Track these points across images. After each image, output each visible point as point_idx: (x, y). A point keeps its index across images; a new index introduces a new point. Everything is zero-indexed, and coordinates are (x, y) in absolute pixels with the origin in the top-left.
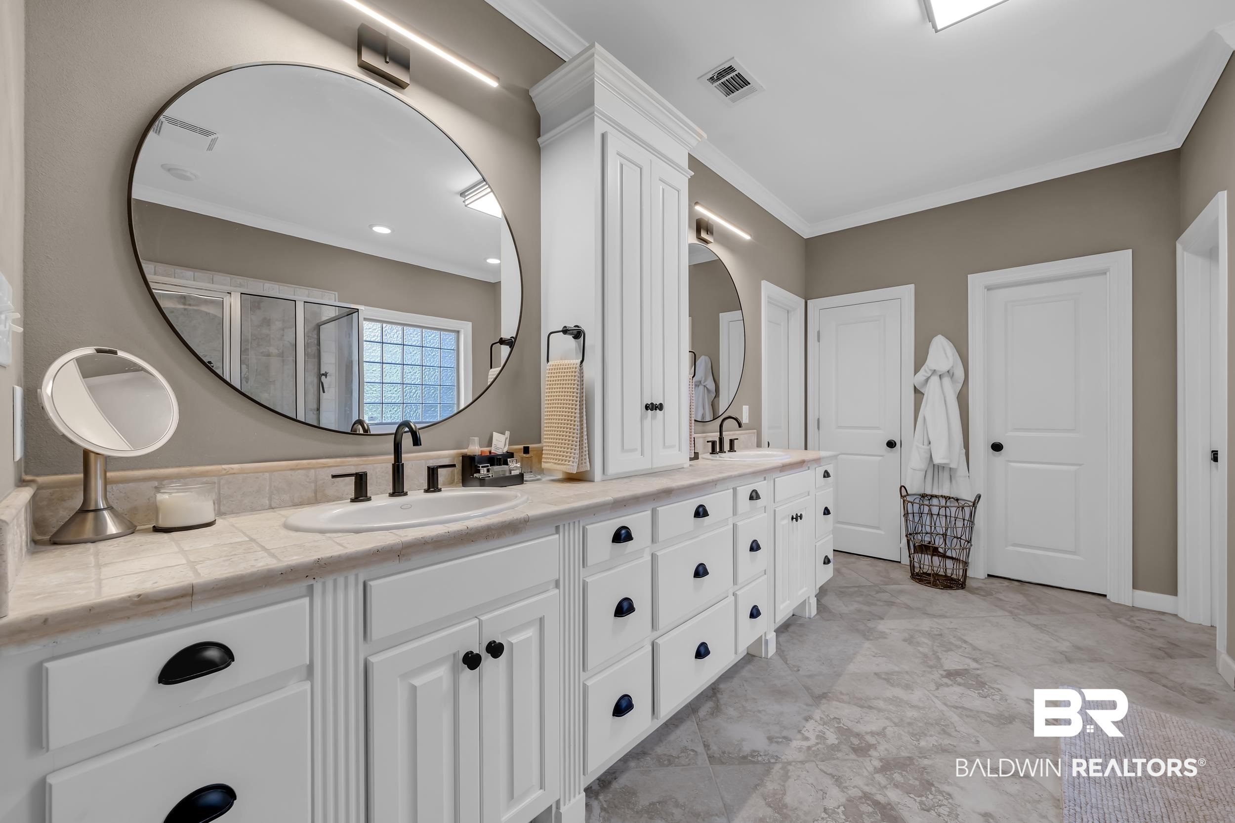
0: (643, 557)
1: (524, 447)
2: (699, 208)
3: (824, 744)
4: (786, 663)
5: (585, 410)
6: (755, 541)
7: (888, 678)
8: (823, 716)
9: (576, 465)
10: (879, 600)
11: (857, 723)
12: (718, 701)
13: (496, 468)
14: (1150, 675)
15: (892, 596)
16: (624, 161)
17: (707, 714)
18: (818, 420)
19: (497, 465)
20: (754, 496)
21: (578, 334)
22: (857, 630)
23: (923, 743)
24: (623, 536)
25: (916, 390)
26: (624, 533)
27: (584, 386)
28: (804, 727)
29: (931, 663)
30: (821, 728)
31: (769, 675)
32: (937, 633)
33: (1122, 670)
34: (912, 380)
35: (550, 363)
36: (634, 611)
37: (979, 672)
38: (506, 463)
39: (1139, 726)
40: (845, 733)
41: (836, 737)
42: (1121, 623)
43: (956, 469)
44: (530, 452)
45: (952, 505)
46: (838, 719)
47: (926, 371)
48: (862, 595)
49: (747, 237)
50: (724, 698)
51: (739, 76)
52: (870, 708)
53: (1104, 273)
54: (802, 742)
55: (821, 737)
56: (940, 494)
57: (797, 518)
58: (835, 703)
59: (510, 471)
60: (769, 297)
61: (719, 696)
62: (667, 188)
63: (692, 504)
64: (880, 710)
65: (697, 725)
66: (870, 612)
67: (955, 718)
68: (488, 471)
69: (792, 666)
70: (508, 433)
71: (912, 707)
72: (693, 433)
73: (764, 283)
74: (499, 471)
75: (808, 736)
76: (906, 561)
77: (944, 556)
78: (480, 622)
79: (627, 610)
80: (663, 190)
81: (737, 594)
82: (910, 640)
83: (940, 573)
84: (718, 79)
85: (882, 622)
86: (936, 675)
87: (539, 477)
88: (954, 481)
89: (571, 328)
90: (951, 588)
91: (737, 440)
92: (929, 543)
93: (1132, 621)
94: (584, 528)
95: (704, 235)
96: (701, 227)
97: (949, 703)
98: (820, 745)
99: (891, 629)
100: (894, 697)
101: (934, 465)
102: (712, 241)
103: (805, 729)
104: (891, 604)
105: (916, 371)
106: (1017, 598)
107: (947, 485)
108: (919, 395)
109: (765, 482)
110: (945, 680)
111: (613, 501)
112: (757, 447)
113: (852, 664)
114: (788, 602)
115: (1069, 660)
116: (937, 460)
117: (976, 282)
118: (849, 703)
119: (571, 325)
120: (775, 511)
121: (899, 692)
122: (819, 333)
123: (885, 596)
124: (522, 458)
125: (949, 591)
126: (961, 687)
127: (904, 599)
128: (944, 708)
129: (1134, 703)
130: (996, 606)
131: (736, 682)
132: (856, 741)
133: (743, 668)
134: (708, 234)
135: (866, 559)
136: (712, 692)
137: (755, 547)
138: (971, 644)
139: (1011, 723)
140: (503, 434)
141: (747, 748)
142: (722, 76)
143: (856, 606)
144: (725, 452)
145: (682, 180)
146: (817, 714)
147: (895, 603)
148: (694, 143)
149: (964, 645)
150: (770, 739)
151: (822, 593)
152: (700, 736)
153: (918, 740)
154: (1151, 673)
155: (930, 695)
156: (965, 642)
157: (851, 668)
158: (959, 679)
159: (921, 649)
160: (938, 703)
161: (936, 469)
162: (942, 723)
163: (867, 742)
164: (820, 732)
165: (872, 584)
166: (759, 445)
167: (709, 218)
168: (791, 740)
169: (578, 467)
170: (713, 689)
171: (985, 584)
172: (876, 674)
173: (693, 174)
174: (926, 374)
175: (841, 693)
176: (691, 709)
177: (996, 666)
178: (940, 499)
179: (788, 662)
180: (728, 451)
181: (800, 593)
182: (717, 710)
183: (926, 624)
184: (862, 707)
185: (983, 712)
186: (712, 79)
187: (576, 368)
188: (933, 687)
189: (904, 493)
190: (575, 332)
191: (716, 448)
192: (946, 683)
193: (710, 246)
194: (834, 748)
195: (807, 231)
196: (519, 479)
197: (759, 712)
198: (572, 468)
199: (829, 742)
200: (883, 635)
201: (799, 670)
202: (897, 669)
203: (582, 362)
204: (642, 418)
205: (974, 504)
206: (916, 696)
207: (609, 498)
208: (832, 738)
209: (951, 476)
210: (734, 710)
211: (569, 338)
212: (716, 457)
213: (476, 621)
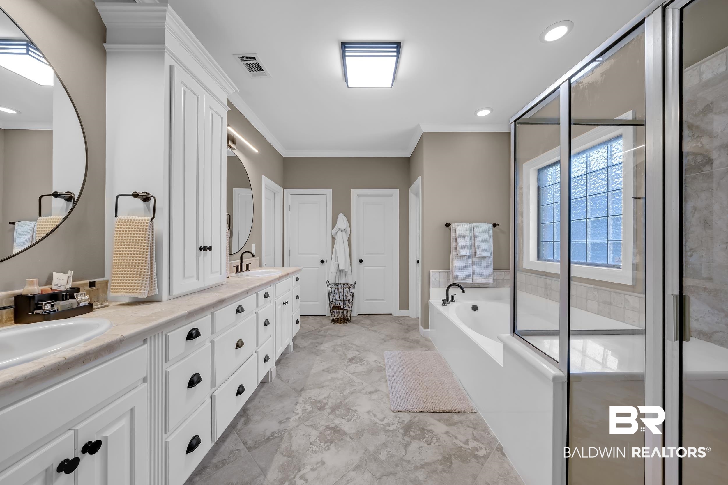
0: (205, 345)
1: (90, 282)
2: (230, 128)
3: (306, 412)
4: (282, 380)
5: (154, 252)
6: (267, 320)
7: (327, 371)
8: (303, 400)
9: (146, 292)
10: (320, 336)
11: (318, 396)
12: (248, 415)
13: (61, 303)
14: (405, 339)
15: (325, 332)
16: (186, 89)
17: (242, 426)
18: (289, 250)
19: (63, 300)
20: (266, 296)
21: (146, 198)
22: (313, 353)
23: (345, 393)
24: (194, 335)
25: (332, 237)
26: (195, 332)
27: (154, 236)
28: (296, 408)
29: (343, 358)
30: (303, 405)
31: (274, 390)
32: (343, 344)
33: (399, 340)
34: (330, 232)
35: (118, 218)
36: (202, 380)
37: (359, 355)
38: (72, 297)
39: (405, 358)
40: (314, 403)
41: (310, 407)
42: (397, 323)
43: (347, 271)
44: (96, 285)
45: (346, 287)
46: (310, 398)
47: (336, 229)
48: (312, 335)
49: (256, 151)
50: (250, 413)
51: (258, 64)
52: (323, 387)
53: (391, 196)
54: (296, 417)
55: (304, 410)
56: (341, 283)
57: (285, 303)
58: (308, 391)
59: (78, 304)
60: (265, 185)
61: (248, 412)
62: (214, 114)
63: (234, 307)
64: (327, 386)
65: (237, 434)
66: (317, 342)
67: (354, 378)
68: (52, 306)
69: (285, 381)
70: (70, 273)
71: (339, 379)
72: (228, 261)
73: (263, 177)
74: (66, 305)
75: (298, 412)
76: (329, 314)
77: (343, 310)
78: (76, 432)
79: (196, 382)
80: (212, 114)
81: (257, 351)
82: (334, 350)
83: (342, 317)
84: (245, 60)
85: (322, 345)
86: (345, 362)
87: (106, 304)
88: (346, 277)
89: (141, 193)
90: (346, 323)
91: (250, 264)
92: (338, 305)
93: (399, 322)
94: (166, 335)
95: (231, 144)
96: (230, 139)
97: (351, 373)
98: (304, 414)
99: (326, 348)
100: (331, 378)
101: (339, 270)
102: (236, 149)
103: (296, 410)
104: (324, 336)
105: (333, 228)
106: (367, 322)
107: (344, 278)
108: (334, 239)
109: (271, 287)
110: (349, 363)
111: (188, 313)
112: (260, 267)
113: (312, 369)
114: (281, 348)
115: (385, 341)
116: (341, 268)
117: (355, 192)
118: (314, 388)
119: (140, 191)
120: (275, 301)
121: (333, 375)
122: (290, 206)
123: (322, 333)
124: (87, 291)
125: (346, 324)
126: (355, 364)
127: (329, 332)
128: (350, 375)
129: (403, 350)
130: (362, 326)
131: (256, 400)
132: (319, 405)
133: (259, 391)
134: (233, 144)
135: (312, 317)
136: (244, 412)
137: (266, 323)
138: (356, 345)
139: (372, 372)
140: (65, 272)
141: (268, 434)
142: (248, 60)
143: (310, 341)
144: (244, 272)
145: (224, 111)
146: (301, 400)
147: (326, 335)
148: (231, 92)
149: (354, 346)
150: (280, 423)
151: (294, 339)
152: (240, 440)
153: (343, 393)
154: (405, 338)
155: (345, 372)
156: (354, 344)
157: (313, 371)
158: (353, 361)
159: (338, 353)
160: (348, 374)
161: (340, 272)
162: (350, 382)
163: (324, 403)
164: (303, 408)
165: (316, 329)
166: (260, 266)
167: (234, 135)
168: (290, 418)
169: (148, 293)
170: (243, 410)
171: (357, 318)
172: (323, 370)
173: (230, 109)
174: (336, 230)
175: (310, 385)
176: (232, 426)
177: (365, 351)
178: (342, 285)
179: (283, 379)
180: (245, 271)
181: (286, 341)
182: (248, 420)
183: (339, 341)
184: (319, 388)
185: (363, 371)
186: (242, 59)
187: (147, 223)
188: (345, 368)
189: (328, 284)
190: (144, 197)
191: (239, 269)
192: (349, 364)
193: (234, 151)
194: (311, 412)
195: (285, 153)
196: (89, 308)
197: (272, 411)
198: (143, 294)
199: (308, 411)
200: (323, 351)
201: (289, 382)
202: (331, 365)
203: (153, 219)
204: (197, 257)
205: (354, 286)
206: (339, 375)
207: (184, 312)
208: (309, 408)
209: (345, 275)
210: (258, 416)
211: (138, 200)
212: (239, 275)
213: (72, 432)
